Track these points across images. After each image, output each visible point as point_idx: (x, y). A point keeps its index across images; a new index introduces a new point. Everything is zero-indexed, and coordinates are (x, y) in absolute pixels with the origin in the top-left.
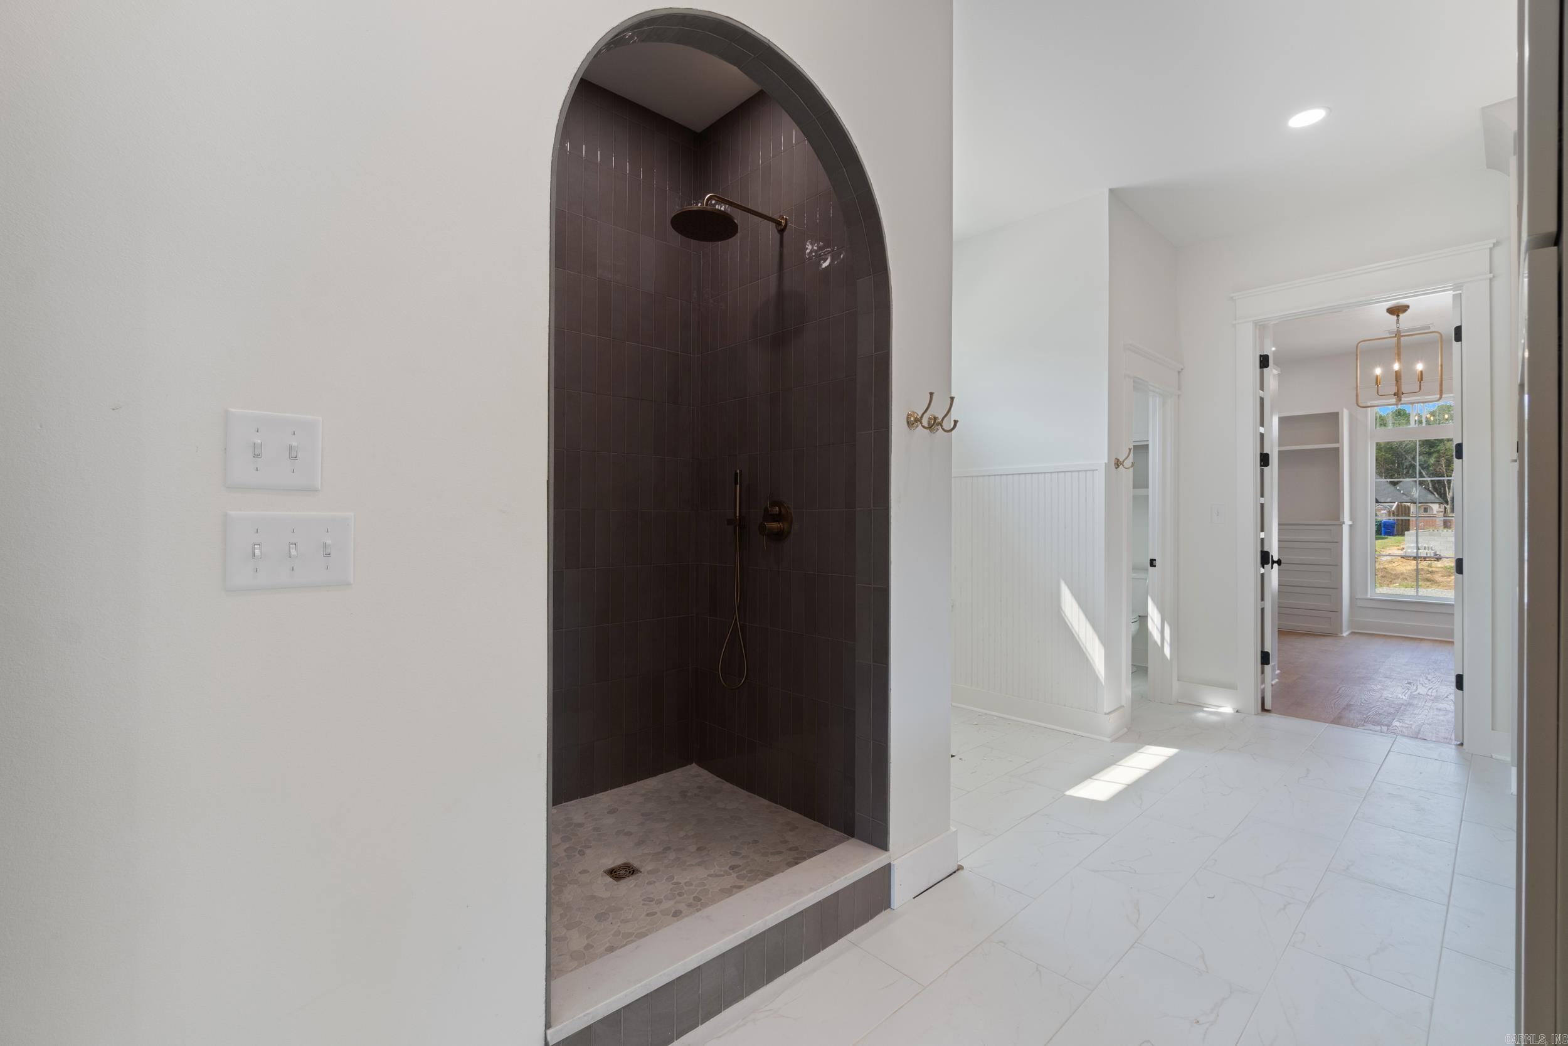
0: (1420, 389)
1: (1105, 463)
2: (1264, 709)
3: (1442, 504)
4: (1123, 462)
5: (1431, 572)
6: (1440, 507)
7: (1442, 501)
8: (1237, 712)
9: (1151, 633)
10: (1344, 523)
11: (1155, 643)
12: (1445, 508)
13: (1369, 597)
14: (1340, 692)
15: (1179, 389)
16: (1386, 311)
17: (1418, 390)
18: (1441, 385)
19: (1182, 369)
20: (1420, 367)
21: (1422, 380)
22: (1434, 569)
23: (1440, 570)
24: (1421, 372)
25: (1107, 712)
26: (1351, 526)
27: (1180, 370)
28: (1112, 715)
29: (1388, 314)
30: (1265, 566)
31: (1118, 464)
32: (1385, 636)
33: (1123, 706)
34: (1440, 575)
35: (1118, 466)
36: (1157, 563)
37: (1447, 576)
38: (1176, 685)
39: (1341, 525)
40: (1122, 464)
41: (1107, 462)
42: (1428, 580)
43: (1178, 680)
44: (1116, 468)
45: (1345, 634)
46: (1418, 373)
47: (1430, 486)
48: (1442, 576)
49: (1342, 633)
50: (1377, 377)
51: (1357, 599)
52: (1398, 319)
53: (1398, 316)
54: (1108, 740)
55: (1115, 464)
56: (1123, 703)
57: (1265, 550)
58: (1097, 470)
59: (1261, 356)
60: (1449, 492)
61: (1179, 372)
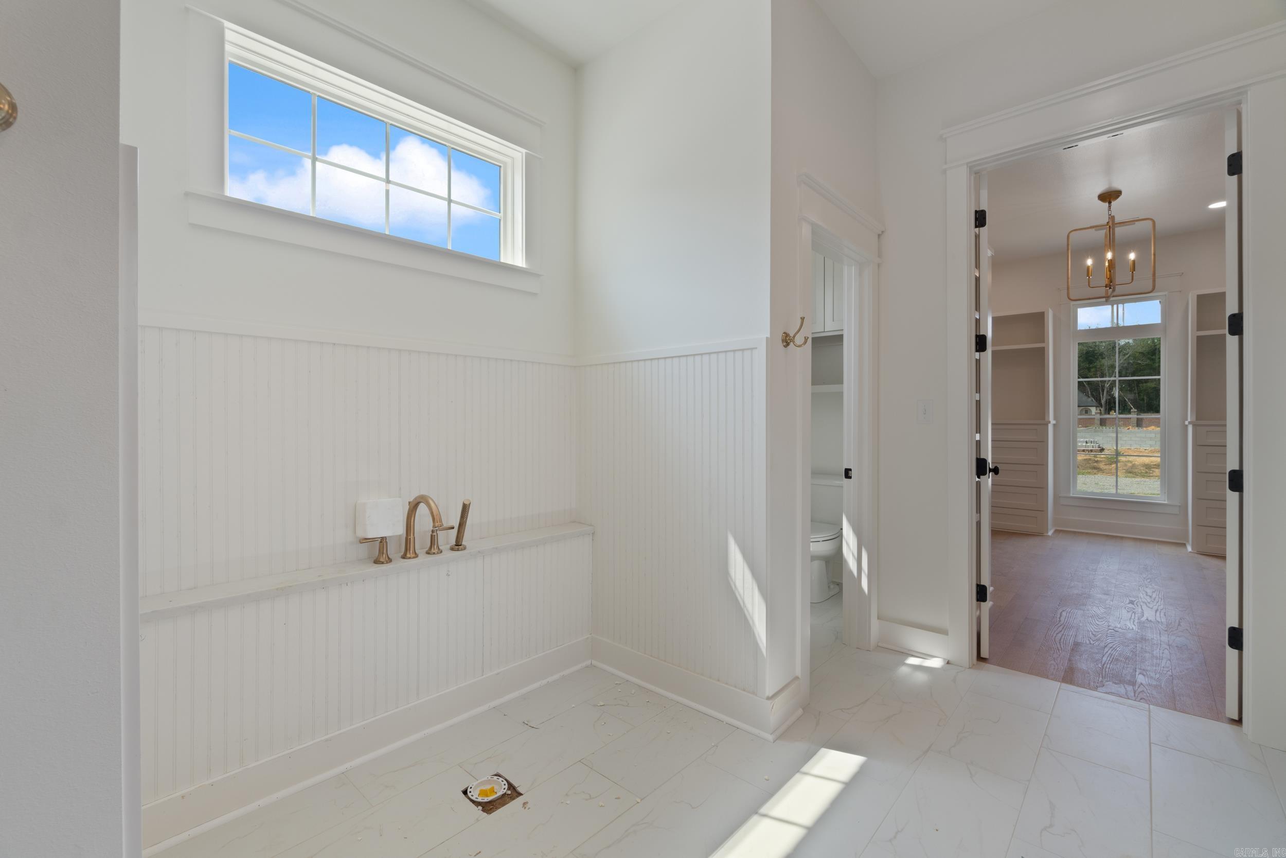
0: (1132, 279)
1: (767, 338)
2: (980, 658)
3: (1098, 407)
4: (794, 337)
5: (1097, 462)
6: (1097, 410)
7: (1098, 405)
8: (948, 663)
9: (846, 561)
10: (1050, 422)
11: (851, 572)
12: (1100, 410)
13: (1071, 495)
14: (1062, 619)
15: (880, 255)
16: (1097, 199)
17: (1131, 281)
18: (1154, 275)
19: (882, 232)
20: (1132, 256)
21: (1134, 270)
22: (1099, 459)
23: (1104, 459)
24: (1134, 261)
25: (770, 695)
26: (1054, 425)
27: (881, 233)
28: (779, 700)
29: (1100, 202)
30: (981, 477)
31: (787, 340)
32: (1087, 534)
33: (797, 678)
34: (1103, 464)
35: (788, 344)
36: (853, 474)
37: (1109, 464)
38: (875, 625)
39: (1047, 424)
40: (792, 340)
41: (769, 336)
42: (1095, 468)
43: (878, 619)
44: (785, 346)
45: (1050, 533)
46: (1131, 263)
47: (1090, 393)
48: (1105, 465)
49: (1048, 533)
50: (1088, 268)
51: (1060, 497)
52: (1110, 207)
53: (1110, 203)
54: (770, 738)
55: (783, 341)
56: (798, 672)
57: (982, 457)
58: (756, 348)
59: (976, 212)
60: (1103, 398)
61: (879, 236)
